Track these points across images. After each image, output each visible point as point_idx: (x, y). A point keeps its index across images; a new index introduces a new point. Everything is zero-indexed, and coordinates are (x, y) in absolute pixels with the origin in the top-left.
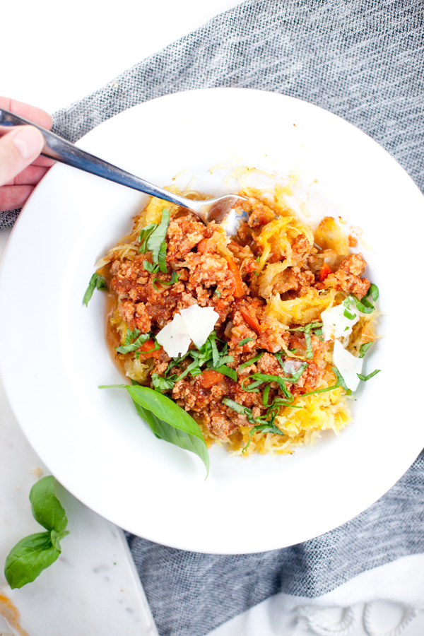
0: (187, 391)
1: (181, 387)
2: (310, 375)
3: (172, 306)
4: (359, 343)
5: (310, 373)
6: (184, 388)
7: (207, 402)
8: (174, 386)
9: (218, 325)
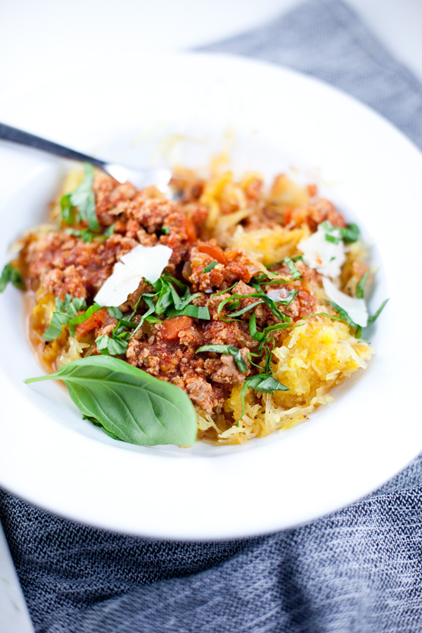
0: (146, 352)
1: (137, 349)
2: (304, 306)
3: (110, 261)
4: (353, 282)
5: (303, 302)
6: (141, 349)
7: (175, 361)
8: (128, 347)
9: (173, 266)
